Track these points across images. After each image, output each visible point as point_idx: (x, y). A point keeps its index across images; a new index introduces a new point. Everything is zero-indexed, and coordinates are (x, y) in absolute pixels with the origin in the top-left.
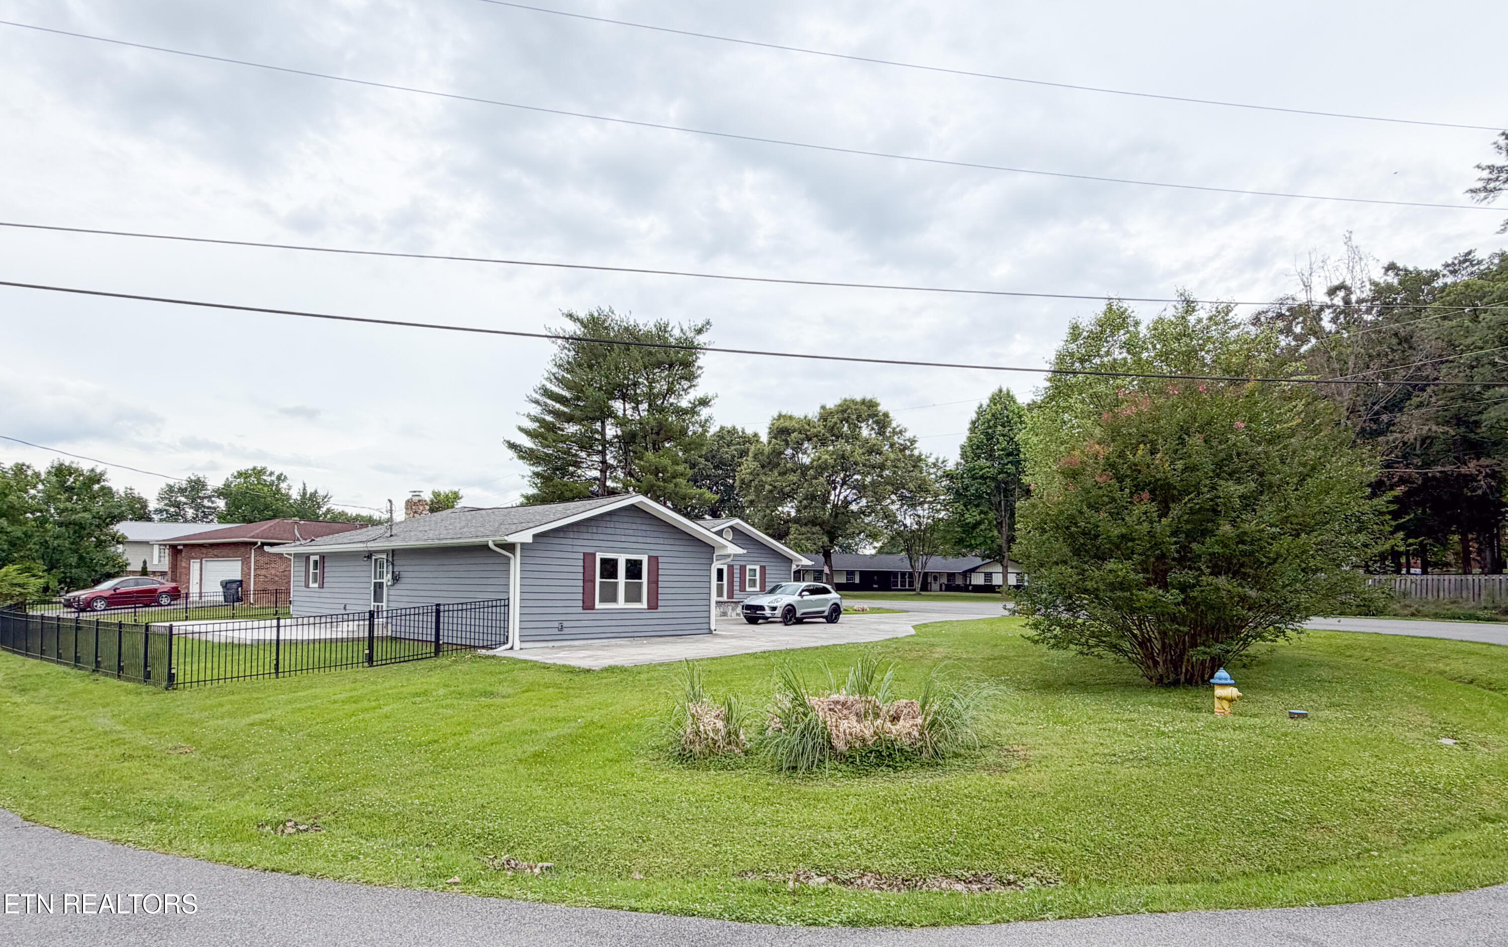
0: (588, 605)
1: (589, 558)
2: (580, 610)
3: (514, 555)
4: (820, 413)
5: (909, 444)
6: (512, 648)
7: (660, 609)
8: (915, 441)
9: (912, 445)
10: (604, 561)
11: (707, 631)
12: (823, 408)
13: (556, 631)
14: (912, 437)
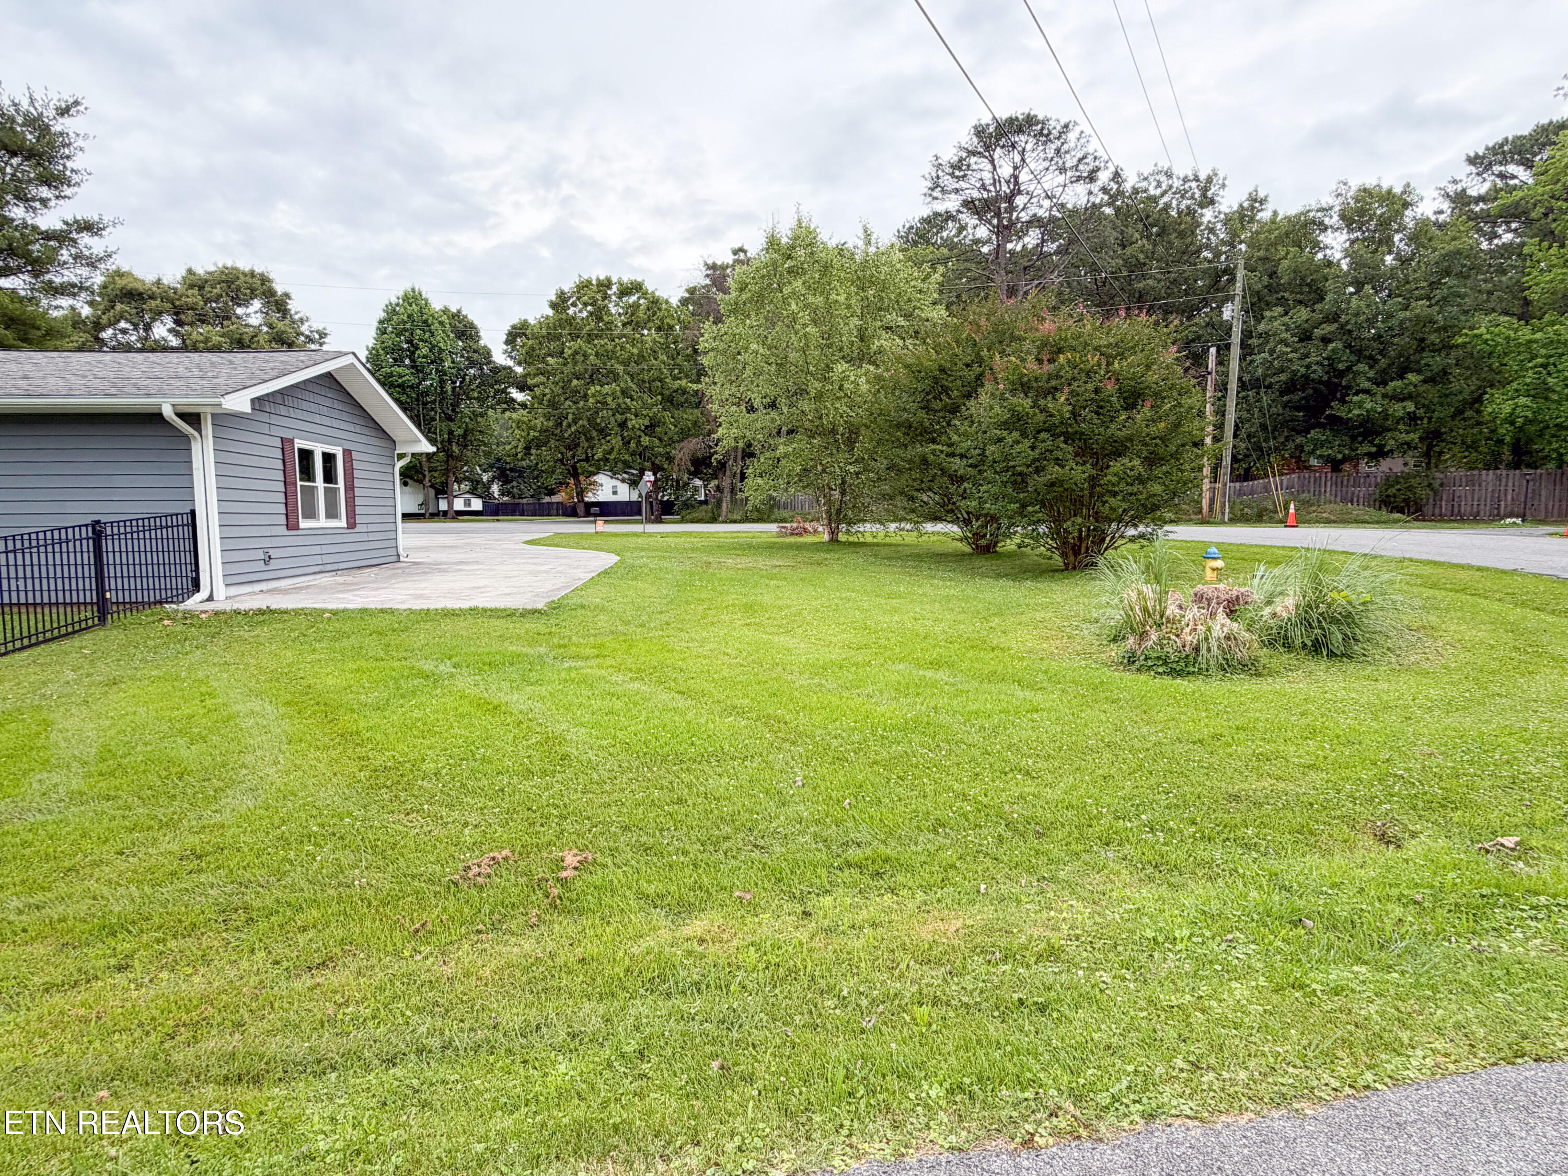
0: (292, 525)
1: (286, 443)
2: (283, 530)
3: (199, 430)
4: (184, 278)
5: (317, 336)
6: (210, 598)
7: (359, 528)
8: (326, 334)
9: (321, 338)
10: (302, 451)
11: (394, 558)
12: (190, 271)
13: (261, 566)
14: (321, 328)
